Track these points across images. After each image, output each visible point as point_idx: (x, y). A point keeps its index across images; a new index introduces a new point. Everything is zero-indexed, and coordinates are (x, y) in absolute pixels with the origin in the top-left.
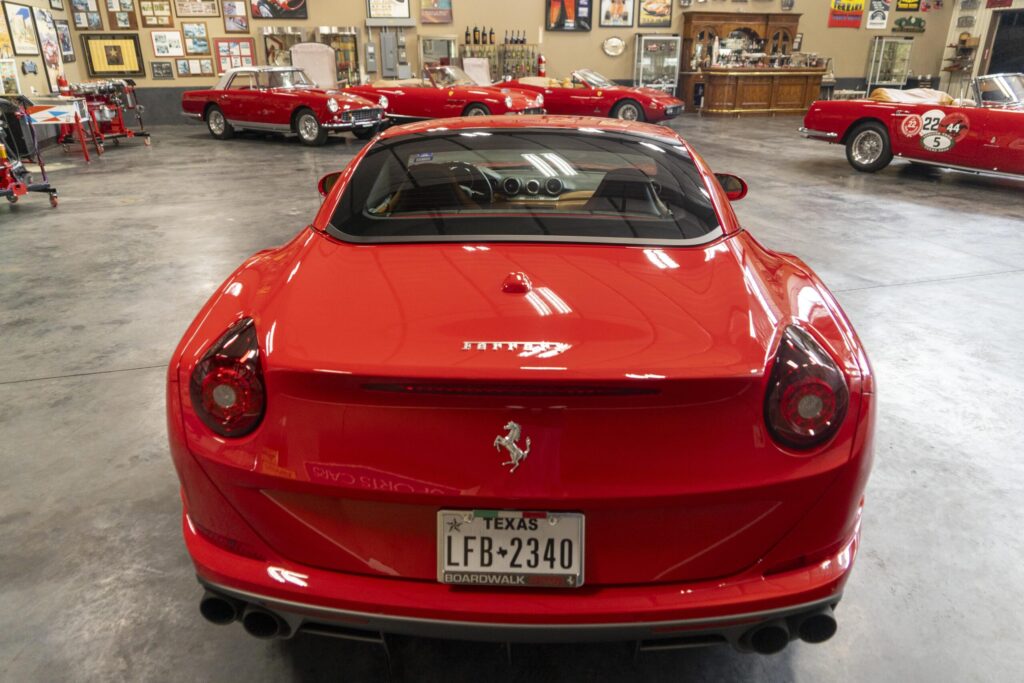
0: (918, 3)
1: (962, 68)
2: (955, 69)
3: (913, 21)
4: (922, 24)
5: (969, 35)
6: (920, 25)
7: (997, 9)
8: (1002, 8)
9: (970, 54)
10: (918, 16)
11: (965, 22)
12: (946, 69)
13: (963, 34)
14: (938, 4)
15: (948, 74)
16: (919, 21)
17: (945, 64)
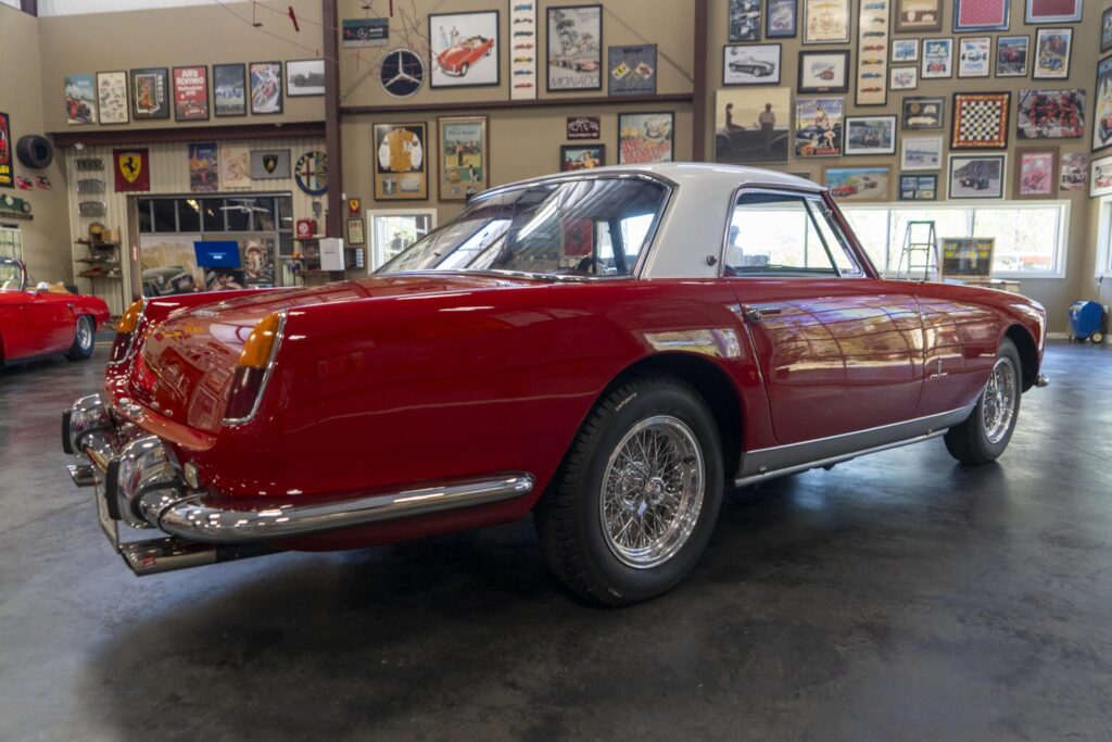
0: (10, 175)
1: (107, 272)
2: (97, 273)
3: (9, 201)
4: (26, 207)
5: (102, 227)
6: (23, 210)
7: (132, 193)
8: (138, 193)
9: (112, 253)
10: (17, 196)
11: (91, 210)
12: (82, 275)
13: (91, 226)
14: (42, 182)
15: (88, 281)
16: (19, 203)
17: (78, 267)
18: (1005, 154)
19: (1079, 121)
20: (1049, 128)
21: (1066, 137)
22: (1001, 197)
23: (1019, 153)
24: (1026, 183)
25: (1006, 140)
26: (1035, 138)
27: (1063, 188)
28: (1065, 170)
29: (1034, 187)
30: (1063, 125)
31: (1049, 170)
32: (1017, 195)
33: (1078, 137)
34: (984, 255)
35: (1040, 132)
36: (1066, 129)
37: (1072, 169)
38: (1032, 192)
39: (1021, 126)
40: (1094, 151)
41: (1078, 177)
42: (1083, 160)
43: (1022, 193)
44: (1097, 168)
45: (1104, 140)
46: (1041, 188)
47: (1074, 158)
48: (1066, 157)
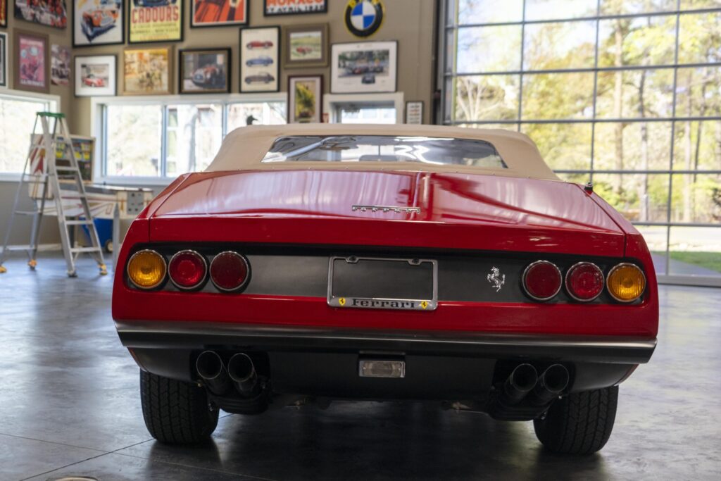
18: (6, 34)
19: (62, 12)
20: (41, 12)
21: (54, 26)
22: (4, 84)
23: (18, 35)
24: (25, 72)
25: (6, 19)
26: (28, 21)
27: (53, 83)
28: (55, 62)
29: (31, 78)
30: (52, 12)
31: (42, 60)
32: (17, 86)
33: (63, 28)
34: (86, 157)
35: (34, 16)
36: (54, 17)
37: (60, 62)
38: (29, 82)
39: (19, 4)
40: (75, 46)
41: (65, 71)
42: (67, 54)
43: (23, 82)
44: (84, 66)
45: (90, 38)
46: (37, 80)
47: (60, 51)
48: (54, 48)
